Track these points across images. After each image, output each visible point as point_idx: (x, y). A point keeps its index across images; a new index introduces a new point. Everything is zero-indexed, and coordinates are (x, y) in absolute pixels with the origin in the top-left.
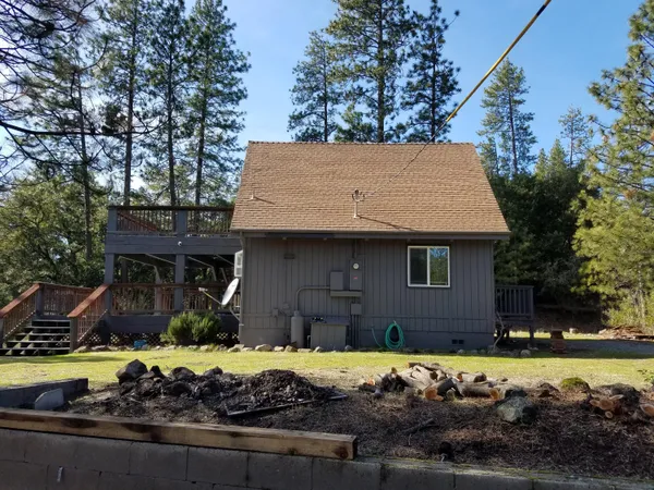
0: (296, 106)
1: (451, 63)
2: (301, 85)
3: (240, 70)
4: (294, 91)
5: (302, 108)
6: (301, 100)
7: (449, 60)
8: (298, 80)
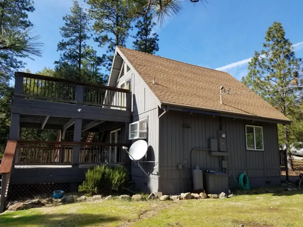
0: (63, 38)
1: (157, 36)
2: (67, 27)
3: (28, 10)
4: (62, 29)
5: (67, 40)
6: (66, 35)
7: (157, 34)
8: (66, 24)
